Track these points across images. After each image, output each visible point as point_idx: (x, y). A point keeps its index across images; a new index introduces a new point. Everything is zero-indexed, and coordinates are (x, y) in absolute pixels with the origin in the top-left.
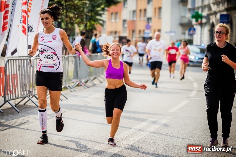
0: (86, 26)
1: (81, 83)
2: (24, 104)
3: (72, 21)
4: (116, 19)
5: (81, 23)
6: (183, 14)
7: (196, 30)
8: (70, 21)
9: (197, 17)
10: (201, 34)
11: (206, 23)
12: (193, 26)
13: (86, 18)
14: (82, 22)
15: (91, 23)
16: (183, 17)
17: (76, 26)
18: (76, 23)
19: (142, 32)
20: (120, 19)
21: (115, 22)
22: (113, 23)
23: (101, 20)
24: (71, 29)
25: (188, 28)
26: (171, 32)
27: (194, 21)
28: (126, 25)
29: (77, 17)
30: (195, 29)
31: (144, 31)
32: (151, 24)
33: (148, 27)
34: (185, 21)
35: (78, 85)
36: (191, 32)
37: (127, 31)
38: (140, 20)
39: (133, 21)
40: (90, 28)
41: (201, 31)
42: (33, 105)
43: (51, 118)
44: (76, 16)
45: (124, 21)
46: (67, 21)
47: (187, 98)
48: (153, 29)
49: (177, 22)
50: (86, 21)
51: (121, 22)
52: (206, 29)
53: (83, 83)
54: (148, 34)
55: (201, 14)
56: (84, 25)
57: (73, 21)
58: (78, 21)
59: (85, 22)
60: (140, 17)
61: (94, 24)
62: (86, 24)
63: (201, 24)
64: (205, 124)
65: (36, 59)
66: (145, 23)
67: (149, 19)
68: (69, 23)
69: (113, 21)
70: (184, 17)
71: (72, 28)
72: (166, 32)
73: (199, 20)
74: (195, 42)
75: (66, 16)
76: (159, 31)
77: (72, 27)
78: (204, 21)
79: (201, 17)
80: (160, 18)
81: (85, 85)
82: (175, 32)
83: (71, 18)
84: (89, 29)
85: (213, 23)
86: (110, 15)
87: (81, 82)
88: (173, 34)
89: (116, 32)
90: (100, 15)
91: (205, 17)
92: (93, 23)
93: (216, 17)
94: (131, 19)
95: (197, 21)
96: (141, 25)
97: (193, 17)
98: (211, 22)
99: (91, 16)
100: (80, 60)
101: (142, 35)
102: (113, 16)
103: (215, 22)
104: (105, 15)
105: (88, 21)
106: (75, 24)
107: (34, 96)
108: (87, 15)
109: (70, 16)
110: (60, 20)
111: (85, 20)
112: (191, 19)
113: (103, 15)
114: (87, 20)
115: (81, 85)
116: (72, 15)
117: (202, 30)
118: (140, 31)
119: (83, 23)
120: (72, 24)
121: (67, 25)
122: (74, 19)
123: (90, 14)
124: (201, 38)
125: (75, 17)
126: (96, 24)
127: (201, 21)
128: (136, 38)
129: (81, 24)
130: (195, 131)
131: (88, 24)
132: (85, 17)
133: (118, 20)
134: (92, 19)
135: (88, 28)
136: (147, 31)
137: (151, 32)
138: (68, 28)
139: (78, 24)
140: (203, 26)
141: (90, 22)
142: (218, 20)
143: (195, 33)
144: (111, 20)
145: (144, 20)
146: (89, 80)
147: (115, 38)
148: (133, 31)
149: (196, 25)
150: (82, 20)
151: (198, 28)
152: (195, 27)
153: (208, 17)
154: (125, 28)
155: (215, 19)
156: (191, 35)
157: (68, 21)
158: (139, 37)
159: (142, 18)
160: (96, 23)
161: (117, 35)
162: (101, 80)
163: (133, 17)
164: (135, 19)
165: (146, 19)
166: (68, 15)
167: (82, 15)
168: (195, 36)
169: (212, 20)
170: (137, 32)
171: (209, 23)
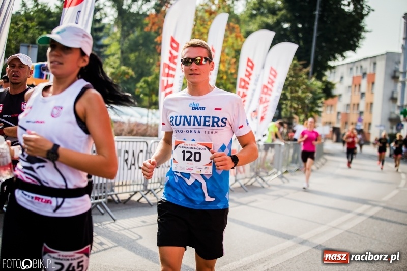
2: (251, 184)
4: (331, 110)
6: (392, 110)
7: (404, 126)
12: (400, 122)
16: (391, 113)
19: (354, 124)
20: (335, 111)
22: (328, 114)
26: (380, 126)
27: (402, 117)
28: (340, 117)
30: (402, 125)
31: (356, 123)
32: (362, 117)
33: (360, 120)
34: (394, 117)
35: (298, 170)
36: (399, 127)
37: (341, 123)
38: (353, 113)
39: (347, 114)
42: (259, 185)
45: (339, 113)
48: (364, 122)
49: (387, 117)
51: (336, 114)
54: (359, 126)
60: (353, 109)
66: (358, 117)
67: (361, 113)
70: (393, 113)
72: (376, 126)
76: (370, 124)
80: (371, 113)
82: (384, 126)
83: (295, 109)
88: (382, 128)
89: (330, 123)
90: (319, 107)
94: (345, 112)
95: (405, 117)
96: (353, 118)
97: (401, 113)
102: (329, 108)
104: (323, 107)
107: (260, 177)
116: (296, 106)
118: (352, 123)
123: (311, 106)
132: (306, 107)
133: (332, 112)
134: (312, 110)
136: (359, 124)
137: (362, 125)
143: (402, 129)
144: (327, 111)
148: (346, 123)
149: (404, 121)
151: (405, 124)
152: (403, 123)
154: (339, 119)
156: (399, 130)
159: (355, 112)
161: (332, 125)
162: (318, 166)
163: (347, 109)
164: (348, 112)
165: (358, 113)
168: (402, 131)
170: (350, 124)
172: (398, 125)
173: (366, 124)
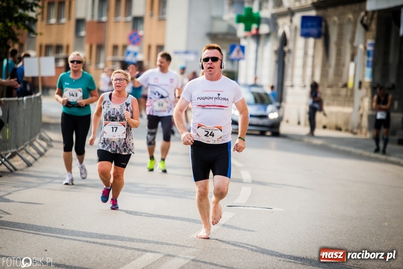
6: (215, 13)
7: (247, 50)
9: (249, 19)
10: (256, 59)
11: (268, 35)
12: (238, 41)
15: (7, 25)
16: (214, 19)
19: (120, 50)
20: (69, 17)
21: (58, 23)
22: (51, 24)
25: (228, 46)
26: (187, 52)
27: (240, 29)
28: (83, 33)
30: (243, 49)
31: (125, 47)
32: (141, 33)
33: (135, 39)
34: (220, 28)
36: (234, 54)
37: (87, 47)
38: (117, 22)
39: (100, 23)
41: (257, 51)
45: (79, 22)
48: (145, 43)
49: (203, 30)
52: (269, 49)
55: (258, 14)
63: (257, 37)
66: (129, 30)
67: (138, 20)
69: (53, 20)
70: (220, 18)
72: (176, 53)
73: (254, 26)
74: (241, 79)
78: (264, 29)
79: (258, 20)
80: (162, 19)
85: (284, 35)
86: (47, 6)
89: (59, 48)
91: (267, 21)
93: (291, 21)
94: (96, 18)
95: (248, 29)
97: (240, 19)
98: (280, 32)
101: (120, 57)
102: (54, 10)
103: (288, 35)
112: (234, 23)
117: (260, 49)
118: (115, 47)
124: (256, 68)
127: (258, 29)
128: (105, 62)
133: (64, 20)
136: (131, 48)
137: (141, 52)
140: (262, 41)
141: (4, 21)
142: (296, 28)
143: (243, 58)
145: (127, 22)
147: (57, 60)
148: (100, 47)
149: (245, 37)
151: (250, 45)
152: (243, 43)
153: (273, 21)
154: (82, 37)
155: (290, 27)
156: (235, 61)
158: (114, 62)
159: (122, 18)
161: (63, 54)
162: (29, 158)
163: (100, 15)
164: (104, 19)
165: (130, 19)
168: (242, 64)
169: (283, 27)
170: (109, 49)
171: (276, 36)
172: (232, 48)
173: (150, 47)
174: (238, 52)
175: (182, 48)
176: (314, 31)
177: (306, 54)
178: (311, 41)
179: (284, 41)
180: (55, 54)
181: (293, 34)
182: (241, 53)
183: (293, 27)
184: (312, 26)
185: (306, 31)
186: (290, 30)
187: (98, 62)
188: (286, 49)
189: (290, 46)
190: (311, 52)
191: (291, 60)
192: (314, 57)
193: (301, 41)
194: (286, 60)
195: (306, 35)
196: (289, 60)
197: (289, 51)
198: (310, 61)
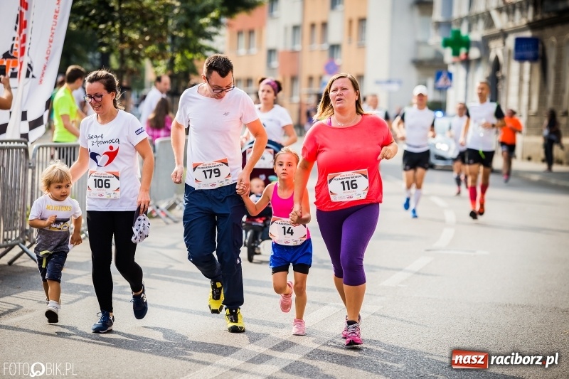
0: (171, 64)
1: (158, 211)
2: (10, 264)
3: (136, 52)
4: (249, 46)
5: (160, 57)
6: (420, 37)
7: (454, 77)
8: (132, 50)
9: (457, 43)
10: (467, 87)
11: (479, 60)
12: (446, 67)
13: (173, 43)
14: (161, 54)
15: (186, 58)
16: (419, 44)
17: (147, 63)
18: (147, 55)
19: (316, 82)
20: (260, 47)
21: (248, 54)
22: (241, 56)
23: (209, 49)
24: (132, 72)
25: (434, 73)
26: (389, 82)
27: (448, 53)
28: (275, 64)
29: (150, 40)
30: (450, 75)
31: (321, 78)
32: (338, 61)
34: (427, 53)
36: (441, 82)
38: (312, 51)
39: (294, 52)
40: (183, 69)
41: (467, 78)
43: (78, 300)
44: (147, 38)
45: (271, 52)
46: (122, 51)
47: (428, 250)
49: (407, 56)
50: (172, 50)
51: (264, 55)
52: (481, 75)
53: (162, 211)
55: (467, 37)
56: (167, 61)
57: (140, 50)
58: (153, 51)
59: (170, 54)
60: (312, 41)
61: (192, 60)
62: (173, 59)
63: (467, 62)
64: (472, 318)
65: (41, 149)
66: (325, 58)
67: (334, 48)
68: (128, 56)
69: (242, 51)
70: (425, 43)
71: (135, 69)
72: (378, 83)
73: (463, 51)
74: (450, 109)
75: (122, 39)
76: (360, 77)
77: (135, 65)
78: (475, 53)
79: (467, 44)
80: (361, 46)
81: (167, 216)
82: (400, 82)
83: (133, 44)
84: (180, 72)
85: (497, 59)
86: (236, 35)
87: (158, 208)
88: (395, 87)
89: (249, 81)
90: (209, 36)
91: (477, 44)
92: (190, 56)
93: (504, 44)
94: (289, 47)
95: (456, 53)
96: (313, 63)
97: (446, 43)
98: (492, 56)
99: (186, 39)
100: (154, 151)
101: (316, 88)
102: (243, 39)
103: (501, 59)
104: (220, 35)
105: (177, 52)
106: (143, 58)
108: (173, 37)
109: (130, 38)
110: (104, 49)
111: (168, 48)
112: (441, 48)
113: (215, 38)
114: (176, 49)
115: (158, 217)
116: (135, 36)
117: (471, 74)
118: (311, 79)
119: (164, 58)
120: (137, 58)
121: (122, 61)
122: (140, 46)
123: (182, 35)
125: (145, 40)
126: (199, 59)
127: (467, 54)
128: (300, 95)
129: (159, 60)
130: (445, 336)
131: (178, 58)
132: (169, 40)
133: (254, 50)
134: (187, 45)
135: (176, 70)
138: (127, 68)
139: (152, 59)
140: (472, 67)
141: (182, 54)
142: (510, 51)
143: (450, 86)
144: (238, 48)
145: (322, 51)
146: (177, 202)
148: (294, 79)
149: (454, 63)
150: (162, 47)
151: (458, 72)
152: (451, 69)
153: (484, 44)
154: (273, 69)
155: (503, 50)
156: (442, 90)
157: (127, 52)
158: (309, 95)
159: (317, 46)
160: (198, 55)
163: (294, 43)
164: (298, 47)
165: (326, 46)
166: (126, 36)
167: (161, 37)
168: (451, 92)
169: (495, 51)
170: (303, 80)
171: (488, 61)
172: (438, 76)
174: (445, 80)
175: (384, 77)
176: (530, 54)
177: (521, 79)
178: (527, 65)
179: (497, 66)
180: (246, 88)
181: (507, 58)
182: (449, 80)
183: (507, 51)
184: (528, 49)
185: (520, 54)
186: (503, 54)
187: (291, 95)
188: (499, 75)
189: (504, 71)
190: (526, 77)
191: (505, 87)
192: (530, 83)
193: (515, 66)
194: (500, 87)
195: (521, 59)
196: (502, 88)
197: (503, 77)
198: (526, 87)
